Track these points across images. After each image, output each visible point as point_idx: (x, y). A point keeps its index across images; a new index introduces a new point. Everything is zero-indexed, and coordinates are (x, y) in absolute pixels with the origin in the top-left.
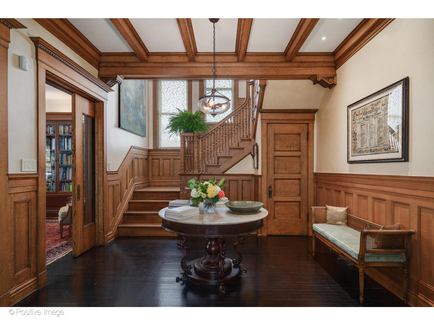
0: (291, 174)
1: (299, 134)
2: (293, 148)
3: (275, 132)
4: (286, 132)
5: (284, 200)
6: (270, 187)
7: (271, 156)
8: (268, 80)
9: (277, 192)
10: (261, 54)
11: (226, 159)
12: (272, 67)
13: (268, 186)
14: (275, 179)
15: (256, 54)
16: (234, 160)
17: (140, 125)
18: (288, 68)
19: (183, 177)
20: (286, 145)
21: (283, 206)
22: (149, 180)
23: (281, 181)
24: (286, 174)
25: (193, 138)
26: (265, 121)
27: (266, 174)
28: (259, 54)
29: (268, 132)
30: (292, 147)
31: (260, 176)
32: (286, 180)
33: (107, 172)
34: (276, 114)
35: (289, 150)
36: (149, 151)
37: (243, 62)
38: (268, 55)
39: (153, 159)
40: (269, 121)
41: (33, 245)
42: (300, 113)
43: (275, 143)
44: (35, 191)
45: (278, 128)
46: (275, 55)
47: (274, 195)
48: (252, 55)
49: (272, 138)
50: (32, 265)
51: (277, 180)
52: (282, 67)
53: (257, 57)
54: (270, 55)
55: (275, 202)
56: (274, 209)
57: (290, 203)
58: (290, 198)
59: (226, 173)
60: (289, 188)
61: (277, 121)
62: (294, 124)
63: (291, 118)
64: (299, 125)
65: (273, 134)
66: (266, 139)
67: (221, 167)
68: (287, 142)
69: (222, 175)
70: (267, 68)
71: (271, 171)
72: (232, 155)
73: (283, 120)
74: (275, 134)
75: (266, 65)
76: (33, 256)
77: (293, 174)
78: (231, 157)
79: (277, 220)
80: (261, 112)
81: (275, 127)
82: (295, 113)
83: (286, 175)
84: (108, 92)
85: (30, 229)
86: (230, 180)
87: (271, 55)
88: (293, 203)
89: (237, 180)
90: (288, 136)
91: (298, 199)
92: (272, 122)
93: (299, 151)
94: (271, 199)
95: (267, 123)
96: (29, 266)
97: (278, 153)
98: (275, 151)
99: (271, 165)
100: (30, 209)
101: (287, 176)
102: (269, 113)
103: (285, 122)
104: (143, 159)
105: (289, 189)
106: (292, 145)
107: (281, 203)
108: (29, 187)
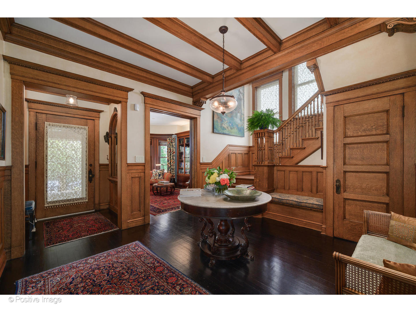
0: (371, 165)
1: (387, 111)
2: (376, 131)
3: (346, 115)
4: (362, 112)
5: (360, 199)
6: (338, 181)
7: (340, 144)
8: (319, 58)
9: (349, 188)
10: (297, 34)
11: (299, 151)
12: (313, 42)
13: (335, 179)
14: (345, 172)
15: (292, 37)
16: (308, 151)
17: (236, 129)
18: (336, 34)
19: (256, 167)
20: (363, 128)
21: (358, 207)
22: (249, 170)
23: (355, 174)
24: (362, 165)
25: (264, 134)
26: (332, 104)
27: (332, 165)
28: (295, 35)
29: (336, 116)
30: (374, 130)
31: (325, 168)
32: (363, 174)
33: (200, 163)
34: (347, 92)
35: (368, 134)
36: (250, 147)
37: (280, 51)
38: (306, 31)
39: (253, 153)
40: (336, 103)
41: (142, 200)
42: (386, 82)
43: (345, 128)
44: (143, 172)
45: (349, 109)
46: (315, 27)
47: (345, 191)
48: (288, 40)
49: (341, 122)
50: (142, 211)
51: (349, 173)
52: (327, 36)
53: (294, 40)
54: (309, 30)
55: (345, 199)
56: (344, 207)
57: (369, 203)
58: (369, 196)
59: (299, 164)
60: (368, 184)
61: (348, 100)
62: (376, 100)
63: (371, 93)
64: (386, 99)
65: (342, 117)
66: (333, 124)
67: (294, 159)
68: (364, 125)
69: (295, 166)
70: (309, 46)
71: (340, 162)
72: (305, 146)
73: (358, 97)
74: (345, 117)
75: (306, 43)
76: (142, 206)
77: (376, 165)
78: (305, 148)
79: (348, 222)
80: (326, 96)
81: (345, 108)
82: (376, 84)
83: (362, 167)
84: (201, 111)
85: (140, 192)
86: (303, 172)
87: (311, 29)
88: (376, 204)
89: (311, 172)
90: (367, 116)
91: (386, 200)
92: (340, 103)
93: (387, 133)
94: (339, 195)
95: (334, 106)
96: (140, 211)
97: (349, 140)
98: (345, 138)
99: (340, 155)
100: (140, 181)
101: (364, 169)
102: (335, 93)
103: (360, 99)
104: (242, 154)
105: (368, 186)
106: (374, 127)
107: (355, 202)
108: (140, 170)
